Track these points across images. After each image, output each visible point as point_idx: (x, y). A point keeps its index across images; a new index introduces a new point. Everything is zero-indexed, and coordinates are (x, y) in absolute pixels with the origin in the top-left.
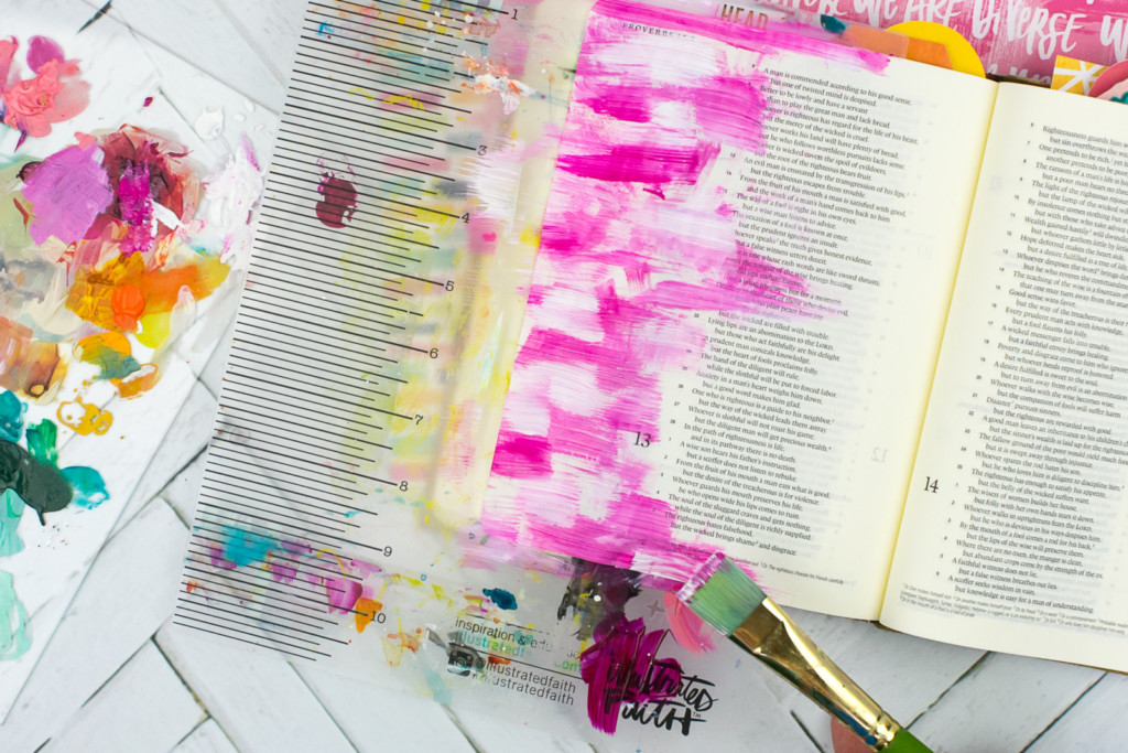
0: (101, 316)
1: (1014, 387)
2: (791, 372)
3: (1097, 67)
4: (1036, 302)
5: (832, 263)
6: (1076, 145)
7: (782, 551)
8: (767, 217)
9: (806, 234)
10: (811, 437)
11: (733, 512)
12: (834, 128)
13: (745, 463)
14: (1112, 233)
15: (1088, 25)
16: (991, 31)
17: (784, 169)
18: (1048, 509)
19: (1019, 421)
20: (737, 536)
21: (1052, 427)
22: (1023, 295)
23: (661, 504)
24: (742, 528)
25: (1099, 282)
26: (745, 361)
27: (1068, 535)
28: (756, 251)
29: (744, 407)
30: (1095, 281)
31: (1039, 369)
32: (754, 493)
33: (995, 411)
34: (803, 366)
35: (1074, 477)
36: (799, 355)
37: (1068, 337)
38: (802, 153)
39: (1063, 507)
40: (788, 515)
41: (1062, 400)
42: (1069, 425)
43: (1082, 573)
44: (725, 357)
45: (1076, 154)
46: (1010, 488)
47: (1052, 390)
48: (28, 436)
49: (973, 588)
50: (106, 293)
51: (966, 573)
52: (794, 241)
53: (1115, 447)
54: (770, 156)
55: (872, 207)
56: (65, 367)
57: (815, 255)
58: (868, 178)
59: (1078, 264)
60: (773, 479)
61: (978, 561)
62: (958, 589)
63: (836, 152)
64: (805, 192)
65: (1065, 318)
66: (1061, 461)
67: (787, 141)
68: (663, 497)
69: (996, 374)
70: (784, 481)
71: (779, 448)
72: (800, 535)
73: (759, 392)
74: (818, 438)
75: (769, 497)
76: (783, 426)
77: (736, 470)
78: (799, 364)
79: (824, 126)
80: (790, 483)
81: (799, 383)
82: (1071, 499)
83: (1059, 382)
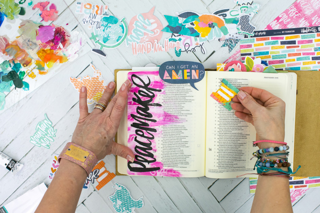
1: (222, 128)
2: (179, 134)
3: (225, 64)
4: (223, 112)
5: (182, 112)
7: (184, 167)
8: (168, 106)
9: (176, 108)
10: (185, 145)
11: (173, 162)
13: (174, 153)
17: (169, 96)
18: (233, 150)
19: (224, 134)
20: (175, 166)
21: (231, 134)
22: (221, 111)
23: (160, 163)
24: (176, 164)
26: (170, 133)
27: (238, 154)
28: (168, 113)
29: (171, 142)
31: (226, 124)
32: (176, 158)
33: (220, 133)
34: (181, 132)
35: (237, 143)
36: (180, 130)
37: (230, 117)
38: (172, 93)
39: (236, 149)
40: (184, 161)
42: (234, 134)
43: (242, 160)
44: (166, 133)
46: (225, 147)
49: (222, 167)
51: (220, 165)
53: (244, 136)
54: (166, 94)
55: (188, 100)
57: (179, 111)
58: (186, 95)
60: (180, 154)
61: (222, 162)
62: (219, 168)
64: (174, 100)
65: (229, 113)
66: (234, 140)
67: (169, 91)
68: (160, 161)
69: (218, 127)
70: (182, 155)
71: (180, 148)
72: (187, 164)
73: (174, 139)
74: (187, 145)
75: (179, 158)
76: (179, 144)
77: (172, 154)
78: (180, 132)
79: (176, 87)
80: (183, 155)
81: (181, 136)
82: (237, 147)
83: (230, 126)
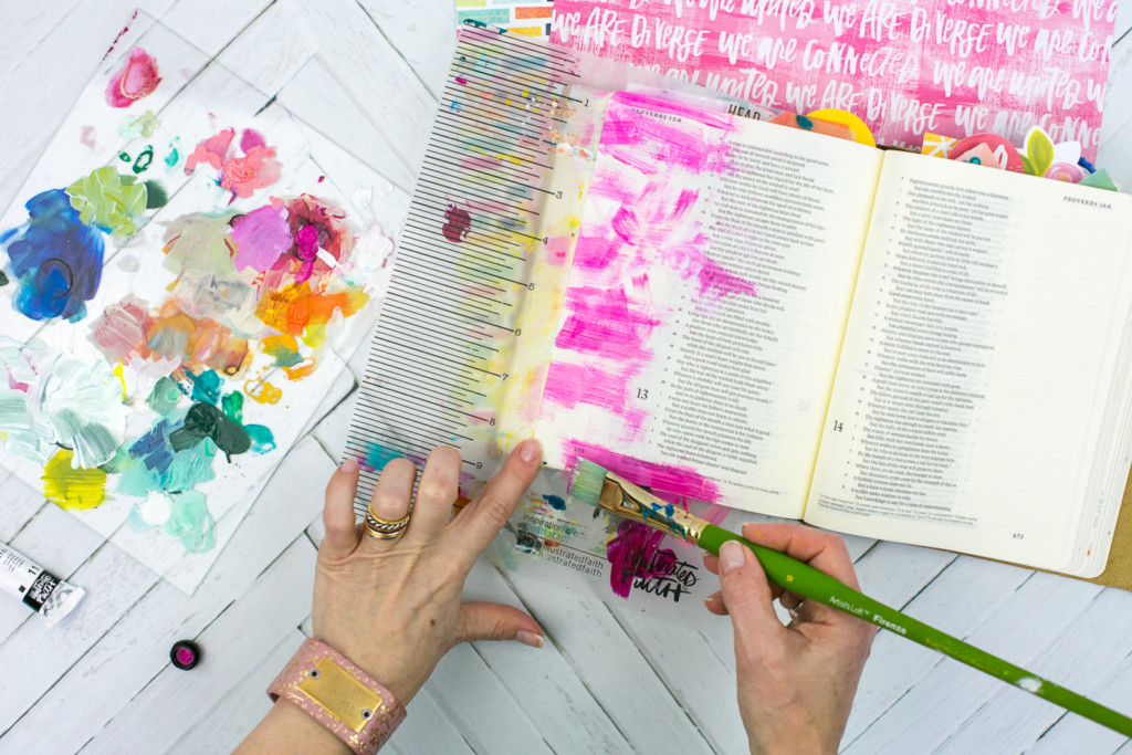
0: (279, 323)
1: (893, 358)
2: (745, 349)
3: (952, 140)
4: (908, 300)
5: (774, 275)
6: (932, 191)
7: (737, 471)
8: (729, 242)
9: (756, 255)
10: (757, 393)
11: (704, 444)
12: (776, 182)
13: (713, 411)
14: (959, 251)
15: (946, 112)
16: (880, 116)
17: (741, 209)
18: (918, 441)
19: (897, 381)
20: (706, 460)
21: (920, 385)
22: (898, 295)
24: (710, 455)
25: (951, 285)
26: (713, 341)
27: (932, 458)
28: (723, 266)
29: (712, 373)
30: (947, 284)
31: (910, 345)
32: (718, 432)
33: (881, 375)
34: (753, 345)
35: (936, 419)
36: (750, 337)
37: (929, 323)
38: (753, 199)
39: (928, 439)
40: (742, 447)
41: (927, 366)
42: (931, 384)
43: (942, 483)
44: (700, 338)
45: (932, 197)
46: (893, 428)
47: (919, 360)
48: (223, 402)
49: (868, 496)
50: (283, 308)
51: (863, 486)
52: (748, 259)
53: (963, 397)
54: (731, 200)
55: (801, 236)
56: (251, 357)
57: (762, 269)
58: (799, 216)
59: (936, 273)
60: (732, 422)
61: (871, 478)
62: (857, 497)
63: (778, 198)
64: (755, 226)
65: (928, 310)
66: (926, 408)
67: (743, 190)
69: (881, 349)
70: (739, 424)
71: (736, 401)
72: (750, 461)
73: (723, 363)
74: (763, 395)
75: (728, 434)
76: (739, 386)
77: (707, 416)
78: (750, 343)
79: (769, 181)
80: (743, 425)
81: (750, 356)
82: (934, 434)
83: (924, 354)
